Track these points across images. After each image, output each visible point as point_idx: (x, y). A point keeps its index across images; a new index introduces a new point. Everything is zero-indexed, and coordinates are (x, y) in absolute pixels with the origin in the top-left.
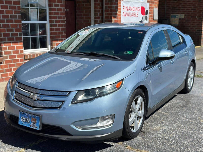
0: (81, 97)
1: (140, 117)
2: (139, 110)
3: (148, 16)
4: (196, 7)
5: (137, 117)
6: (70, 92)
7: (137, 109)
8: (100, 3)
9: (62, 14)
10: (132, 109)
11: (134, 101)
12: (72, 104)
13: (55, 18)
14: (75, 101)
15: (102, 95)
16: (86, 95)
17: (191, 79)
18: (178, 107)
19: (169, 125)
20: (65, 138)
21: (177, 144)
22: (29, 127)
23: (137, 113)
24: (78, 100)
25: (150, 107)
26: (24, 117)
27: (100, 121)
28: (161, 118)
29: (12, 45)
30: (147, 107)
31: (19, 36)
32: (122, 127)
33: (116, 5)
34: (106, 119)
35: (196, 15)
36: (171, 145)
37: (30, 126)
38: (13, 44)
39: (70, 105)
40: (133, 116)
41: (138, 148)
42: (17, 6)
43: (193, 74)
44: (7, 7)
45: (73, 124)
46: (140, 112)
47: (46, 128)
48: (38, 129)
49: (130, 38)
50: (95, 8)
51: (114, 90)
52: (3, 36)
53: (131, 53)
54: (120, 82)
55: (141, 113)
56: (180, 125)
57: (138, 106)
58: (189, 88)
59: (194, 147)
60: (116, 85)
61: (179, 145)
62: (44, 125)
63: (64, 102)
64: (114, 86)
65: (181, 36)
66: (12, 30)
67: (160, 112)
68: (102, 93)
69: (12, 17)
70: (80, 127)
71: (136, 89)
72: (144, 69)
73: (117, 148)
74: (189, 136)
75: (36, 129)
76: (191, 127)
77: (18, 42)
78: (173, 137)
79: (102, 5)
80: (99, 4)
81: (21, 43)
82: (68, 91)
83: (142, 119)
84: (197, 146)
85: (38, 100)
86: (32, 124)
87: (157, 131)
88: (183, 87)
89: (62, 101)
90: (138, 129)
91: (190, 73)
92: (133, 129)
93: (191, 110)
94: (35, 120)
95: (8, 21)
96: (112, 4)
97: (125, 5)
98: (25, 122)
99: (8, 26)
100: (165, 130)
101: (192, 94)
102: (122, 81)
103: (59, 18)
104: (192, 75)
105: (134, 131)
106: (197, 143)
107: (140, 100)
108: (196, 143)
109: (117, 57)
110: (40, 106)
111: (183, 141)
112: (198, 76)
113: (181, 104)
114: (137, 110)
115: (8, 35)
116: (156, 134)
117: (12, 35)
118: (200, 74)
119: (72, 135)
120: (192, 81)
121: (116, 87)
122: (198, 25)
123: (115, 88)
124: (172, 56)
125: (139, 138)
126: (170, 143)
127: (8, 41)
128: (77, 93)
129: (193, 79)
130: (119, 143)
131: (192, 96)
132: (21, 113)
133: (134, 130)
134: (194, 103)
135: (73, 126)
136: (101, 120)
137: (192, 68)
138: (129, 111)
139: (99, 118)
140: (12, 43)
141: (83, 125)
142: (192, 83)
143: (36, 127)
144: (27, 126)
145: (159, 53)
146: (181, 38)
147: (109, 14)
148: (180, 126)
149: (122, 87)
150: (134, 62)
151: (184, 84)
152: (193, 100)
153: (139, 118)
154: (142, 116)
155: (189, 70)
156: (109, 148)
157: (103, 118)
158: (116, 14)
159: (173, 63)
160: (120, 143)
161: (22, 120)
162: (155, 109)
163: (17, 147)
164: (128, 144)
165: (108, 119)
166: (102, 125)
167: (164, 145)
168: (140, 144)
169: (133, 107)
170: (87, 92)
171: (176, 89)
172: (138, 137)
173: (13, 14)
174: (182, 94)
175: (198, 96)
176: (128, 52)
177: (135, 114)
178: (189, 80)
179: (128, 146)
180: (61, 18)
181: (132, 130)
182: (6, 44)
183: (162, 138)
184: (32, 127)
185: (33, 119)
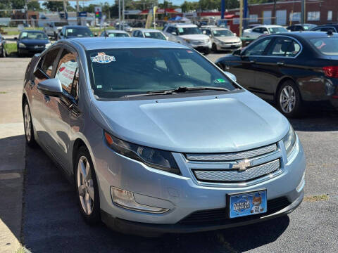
6: (277, 143)
22: (250, 214)
48: (265, 211)
63: (280, 158)
75: (262, 212)
94: (259, 200)
98: (242, 210)
143: (262, 210)
144: (246, 215)
161: (236, 208)
184: (255, 213)
185: (256, 198)
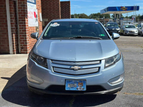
3: (37, 18)
12: (105, 68)
22: (76, 90)
27: (120, 77)
37: (77, 89)
47: (90, 88)
48: (85, 90)
63: (99, 67)
70: (111, 83)
75: (83, 90)
86: (78, 88)
98: (72, 87)
109: (100, 38)
119: (107, 90)
130: (118, 92)
143: (83, 89)
147: (22, 16)
158: (27, 16)
161: (69, 86)
166: (121, 80)
176: (102, 35)
179: (125, 93)
184: (79, 90)
185: (80, 83)
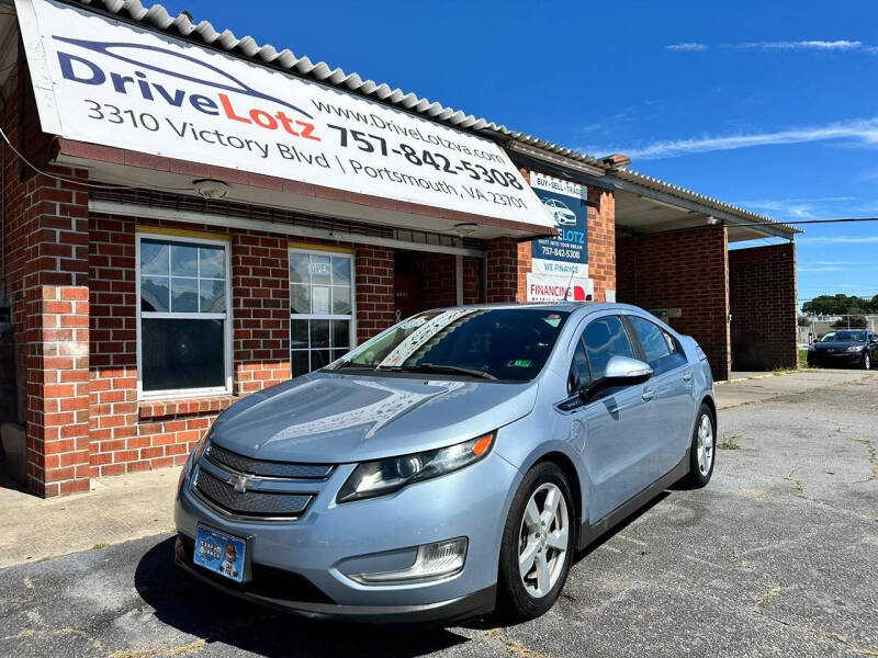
0: (370, 482)
1: (559, 552)
2: (553, 528)
4: (707, 292)
5: (545, 551)
6: (336, 466)
7: (543, 524)
8: (477, 277)
9: (385, 299)
10: (528, 524)
11: (532, 500)
12: (339, 502)
13: (370, 307)
14: (347, 494)
15: (429, 474)
16: (385, 477)
17: (708, 449)
18: (673, 524)
19: (649, 578)
20: (314, 610)
21: (670, 639)
22: (219, 572)
23: (546, 536)
24: (358, 490)
25: (588, 522)
26: (210, 542)
27: (420, 559)
28: (624, 555)
29: (263, 368)
30: (579, 522)
31: (281, 348)
32: (495, 581)
33: (513, 281)
34: (441, 554)
35: (710, 310)
36: (652, 641)
37: (222, 569)
38: (267, 366)
39: (333, 505)
40: (533, 544)
41: (547, 651)
42: (281, 279)
43: (711, 437)
44: (256, 283)
45: (336, 565)
46: (557, 533)
48: (239, 579)
49: (541, 344)
50: (465, 287)
51: (467, 461)
52: (244, 347)
53: (527, 365)
54: (484, 440)
55: (560, 537)
56: (681, 576)
57: (547, 516)
58: (704, 473)
59: (724, 649)
60: (472, 446)
61: (679, 643)
62: (256, 569)
63: (315, 495)
64: (466, 450)
65: (671, 336)
66: (266, 334)
67: (623, 537)
68: (430, 468)
69: (266, 304)
70: (360, 577)
71: (534, 465)
72: (563, 407)
73: (480, 647)
74: (710, 612)
76: (714, 583)
77: (278, 362)
78: (659, 615)
79: (482, 280)
80: (473, 280)
81: (285, 364)
82: (329, 465)
83: (562, 556)
84: (737, 647)
85: (247, 490)
86: (225, 564)
87: (609, 595)
88: (685, 471)
89: (309, 494)
90: (552, 585)
91: (702, 433)
92: (536, 588)
93: (710, 535)
94: (233, 552)
95: (257, 314)
96: (503, 277)
97: (537, 283)
98: (210, 558)
99: (257, 324)
100: (633, 593)
101: (711, 489)
102: (492, 436)
103: (379, 307)
104: (709, 440)
105: (536, 593)
106: (736, 637)
107: (554, 496)
108: (733, 638)
109: (486, 375)
110: (251, 510)
111: (690, 629)
112: (725, 446)
113: (683, 516)
114: (546, 528)
115: (255, 345)
116: (606, 604)
117: (266, 344)
118: (731, 441)
119: (336, 603)
120: (711, 454)
121: (473, 454)
122: (715, 331)
123: (469, 456)
124: (645, 373)
125: (553, 617)
126: (648, 633)
127: (254, 357)
128: (357, 467)
129: (711, 450)
130: (490, 632)
131: (711, 495)
132: (201, 530)
133: (539, 590)
134: (719, 515)
135: (337, 574)
136: (425, 557)
137: (706, 420)
138: (516, 531)
139: (416, 548)
140: (265, 363)
141: (369, 571)
142: (710, 460)
143: (236, 575)
144: (214, 570)
145: (603, 366)
146: (669, 340)
148: (680, 580)
149: (492, 452)
150: (529, 387)
151: (688, 459)
152: (718, 507)
153: (552, 552)
154: (563, 545)
155: (699, 423)
156: (454, 649)
157: (434, 550)
158: (513, 299)
159: (650, 399)
160: (493, 630)
162: (606, 527)
163: (188, 632)
164: (518, 636)
165: (451, 551)
166: (426, 573)
167: (629, 642)
168: (555, 635)
169: (529, 517)
170: (389, 467)
171: (665, 472)
172: (551, 612)
173: (271, 298)
174: (685, 489)
175: (729, 496)
176: (518, 363)
177: (538, 541)
178: (700, 452)
179: (518, 643)
180: (385, 308)
181: (531, 590)
182: (249, 366)
183: (624, 618)
184: (224, 573)
185: (229, 547)
